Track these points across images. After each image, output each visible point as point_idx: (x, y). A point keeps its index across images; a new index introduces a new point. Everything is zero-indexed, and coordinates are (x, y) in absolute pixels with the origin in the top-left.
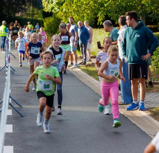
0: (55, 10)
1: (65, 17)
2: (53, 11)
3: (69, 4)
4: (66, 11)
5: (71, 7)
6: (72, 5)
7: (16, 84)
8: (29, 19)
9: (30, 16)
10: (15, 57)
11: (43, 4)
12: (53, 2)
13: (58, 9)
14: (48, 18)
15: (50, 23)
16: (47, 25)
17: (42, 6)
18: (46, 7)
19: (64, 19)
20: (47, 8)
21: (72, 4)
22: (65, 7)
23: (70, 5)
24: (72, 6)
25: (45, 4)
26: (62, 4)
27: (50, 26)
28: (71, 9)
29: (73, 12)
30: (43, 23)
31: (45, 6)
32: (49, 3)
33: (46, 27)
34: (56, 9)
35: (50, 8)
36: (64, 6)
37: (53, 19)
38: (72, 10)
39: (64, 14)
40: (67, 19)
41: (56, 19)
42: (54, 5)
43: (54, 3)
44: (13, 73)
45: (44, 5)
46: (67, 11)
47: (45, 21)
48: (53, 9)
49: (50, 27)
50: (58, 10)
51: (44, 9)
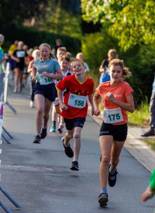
0: (107, 20)
1: (126, 34)
2: (102, 21)
3: (135, 10)
4: (128, 23)
5: (139, 15)
6: (142, 12)
7: (11, 165)
8: (53, 34)
9: (54, 28)
10: (14, 111)
11: (83, 6)
12: (103, 3)
13: (112, 18)
14: (92, 35)
15: (95, 46)
16: (89, 49)
17: (81, 9)
18: (89, 13)
19: (124, 39)
20: (91, 14)
21: (141, 9)
22: (128, 14)
23: (138, 11)
24: (141, 14)
25: (88, 6)
26: (121, 9)
27: (94, 51)
28: (139, 21)
29: (143, 27)
30: (80, 45)
31: (87, 9)
32: (96, 3)
33: (86, 54)
34: (109, 17)
35: (97, 15)
36: (125, 13)
37: (102, 38)
38: (141, 22)
39: (123, 28)
40: (129, 39)
41: (108, 39)
42: (105, 9)
43: (105, 5)
44: (8, 143)
45: (85, 7)
46: (130, 22)
47: (85, 41)
48: (103, 17)
49: (94, 53)
50: (113, 21)
51: (84, 16)
